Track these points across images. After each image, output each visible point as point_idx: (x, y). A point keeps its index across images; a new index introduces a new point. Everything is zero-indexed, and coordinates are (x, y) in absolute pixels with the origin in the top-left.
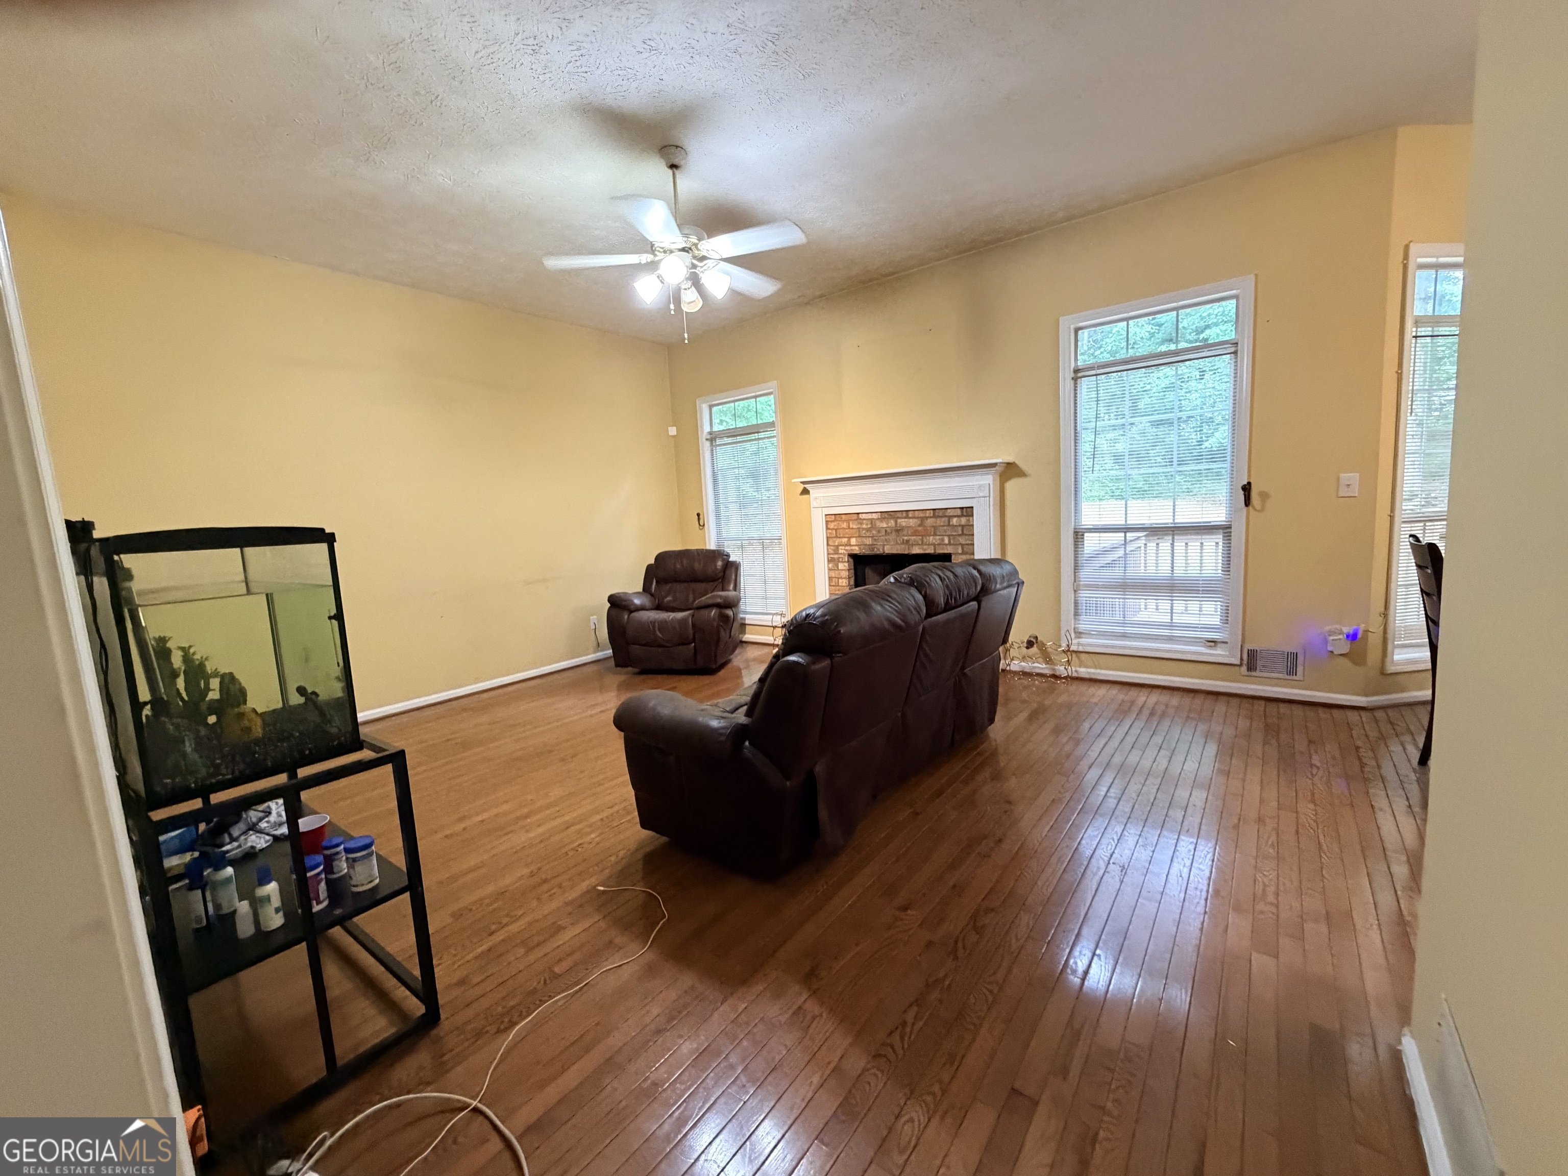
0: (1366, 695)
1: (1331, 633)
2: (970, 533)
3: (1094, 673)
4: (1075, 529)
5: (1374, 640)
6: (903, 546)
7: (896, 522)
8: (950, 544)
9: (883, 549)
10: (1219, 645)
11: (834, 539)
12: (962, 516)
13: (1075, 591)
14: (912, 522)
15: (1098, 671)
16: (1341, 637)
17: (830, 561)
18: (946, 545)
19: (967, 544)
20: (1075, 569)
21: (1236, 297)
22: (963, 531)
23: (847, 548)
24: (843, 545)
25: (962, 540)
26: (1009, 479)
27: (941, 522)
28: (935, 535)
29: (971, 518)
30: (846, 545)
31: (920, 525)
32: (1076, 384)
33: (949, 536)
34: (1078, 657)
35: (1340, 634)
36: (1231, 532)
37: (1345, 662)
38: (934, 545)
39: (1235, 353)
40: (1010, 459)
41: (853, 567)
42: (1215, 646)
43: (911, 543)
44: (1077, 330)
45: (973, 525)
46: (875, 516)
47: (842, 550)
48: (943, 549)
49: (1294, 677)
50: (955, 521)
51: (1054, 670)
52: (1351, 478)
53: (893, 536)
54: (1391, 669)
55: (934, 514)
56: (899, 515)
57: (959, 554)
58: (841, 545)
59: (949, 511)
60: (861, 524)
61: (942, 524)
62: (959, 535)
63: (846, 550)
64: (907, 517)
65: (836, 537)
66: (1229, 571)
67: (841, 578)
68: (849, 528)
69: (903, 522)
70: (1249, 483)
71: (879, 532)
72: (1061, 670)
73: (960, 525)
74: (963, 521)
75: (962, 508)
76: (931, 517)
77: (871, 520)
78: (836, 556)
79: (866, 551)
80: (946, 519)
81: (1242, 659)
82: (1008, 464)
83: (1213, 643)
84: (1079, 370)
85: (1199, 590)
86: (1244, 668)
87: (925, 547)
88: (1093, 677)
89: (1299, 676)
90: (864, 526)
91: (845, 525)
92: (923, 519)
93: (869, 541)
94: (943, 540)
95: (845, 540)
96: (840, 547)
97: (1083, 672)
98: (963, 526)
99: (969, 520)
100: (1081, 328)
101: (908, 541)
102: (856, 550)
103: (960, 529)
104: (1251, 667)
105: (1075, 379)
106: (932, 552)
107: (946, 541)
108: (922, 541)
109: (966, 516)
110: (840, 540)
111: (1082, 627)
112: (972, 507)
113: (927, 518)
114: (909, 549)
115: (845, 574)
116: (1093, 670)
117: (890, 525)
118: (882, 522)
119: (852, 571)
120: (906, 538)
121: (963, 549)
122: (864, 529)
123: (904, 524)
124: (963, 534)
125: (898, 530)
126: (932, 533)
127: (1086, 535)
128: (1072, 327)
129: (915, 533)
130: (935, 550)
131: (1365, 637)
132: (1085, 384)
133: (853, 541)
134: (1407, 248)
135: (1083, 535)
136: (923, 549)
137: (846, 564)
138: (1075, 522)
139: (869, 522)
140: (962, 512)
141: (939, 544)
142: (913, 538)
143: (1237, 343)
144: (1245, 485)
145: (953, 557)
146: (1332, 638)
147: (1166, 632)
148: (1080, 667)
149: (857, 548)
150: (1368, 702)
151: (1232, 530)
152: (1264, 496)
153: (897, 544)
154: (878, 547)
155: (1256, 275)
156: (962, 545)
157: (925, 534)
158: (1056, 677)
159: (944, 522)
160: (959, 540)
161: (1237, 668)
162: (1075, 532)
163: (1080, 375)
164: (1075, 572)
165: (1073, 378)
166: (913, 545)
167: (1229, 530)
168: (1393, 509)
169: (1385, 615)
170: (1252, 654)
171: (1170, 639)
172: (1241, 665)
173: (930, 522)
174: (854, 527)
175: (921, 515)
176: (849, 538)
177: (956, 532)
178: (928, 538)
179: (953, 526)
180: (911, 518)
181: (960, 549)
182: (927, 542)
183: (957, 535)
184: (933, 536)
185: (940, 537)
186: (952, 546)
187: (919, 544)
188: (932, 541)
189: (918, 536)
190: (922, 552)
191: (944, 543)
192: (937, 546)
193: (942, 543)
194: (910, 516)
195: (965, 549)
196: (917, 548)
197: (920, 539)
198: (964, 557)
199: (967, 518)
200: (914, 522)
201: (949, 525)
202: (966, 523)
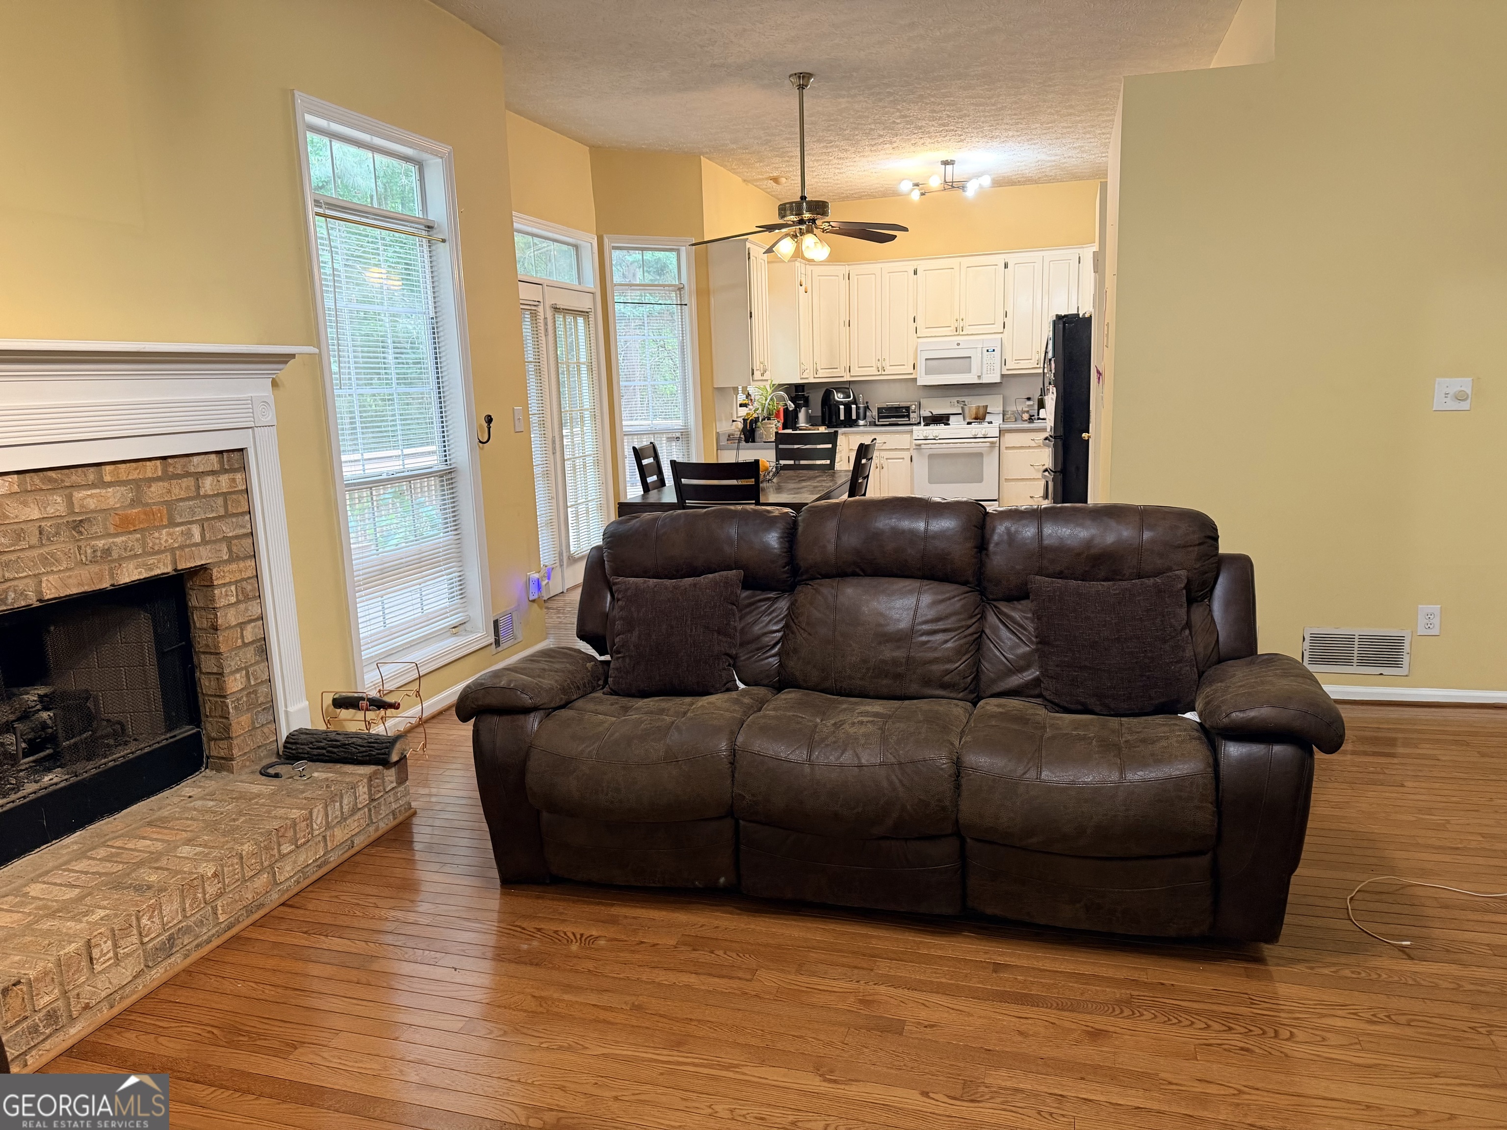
6: (95, 568)
7: (69, 499)
8: (204, 542)
9: (38, 591)
12: (221, 470)
14: (113, 497)
18: (196, 545)
19: (237, 537)
22: (224, 505)
25: (228, 529)
27: (180, 489)
28: (172, 524)
29: (239, 476)
31: (134, 503)
33: (201, 522)
38: (173, 550)
43: (115, 555)
45: (250, 490)
48: (189, 558)
50: (208, 485)
55: (165, 471)
56: (75, 478)
57: (225, 561)
59: (195, 459)
61: (183, 495)
62: (220, 518)
64: (101, 484)
69: (88, 498)
73: (218, 495)
74: (224, 482)
75: (224, 453)
76: (157, 479)
80: (190, 482)
87: (151, 560)
92: (138, 485)
94: (189, 534)
99: (234, 480)
101: (107, 552)
103: (220, 501)
106: (163, 570)
107: (197, 538)
108: (144, 545)
109: (226, 471)
112: (243, 449)
113: (148, 480)
114: (112, 576)
118: (24, 503)
120: (100, 543)
121: (230, 550)
123: (92, 504)
124: (227, 515)
126: (165, 522)
129: (125, 525)
130: (171, 564)
136: (145, 565)
140: (221, 462)
141: (182, 547)
142: (118, 540)
144: (489, 416)
145: (215, 572)
153: (77, 564)
156: (228, 540)
157: (148, 526)
159: (188, 488)
166: (121, 559)
173: (156, 492)
175: (134, 475)
177: (213, 511)
178: (156, 535)
179: (206, 496)
180: (110, 484)
181: (225, 550)
182: (154, 544)
183: (214, 518)
184: (165, 527)
185: (183, 528)
186: (208, 547)
187: (136, 556)
188: (166, 541)
189: (130, 533)
190: (145, 575)
191: (193, 541)
192: (177, 552)
193: (188, 542)
194: (107, 478)
195: (234, 549)
196: (131, 565)
197: (137, 540)
198: (234, 566)
199: (231, 476)
200: (119, 495)
201: (198, 496)
202: (231, 487)
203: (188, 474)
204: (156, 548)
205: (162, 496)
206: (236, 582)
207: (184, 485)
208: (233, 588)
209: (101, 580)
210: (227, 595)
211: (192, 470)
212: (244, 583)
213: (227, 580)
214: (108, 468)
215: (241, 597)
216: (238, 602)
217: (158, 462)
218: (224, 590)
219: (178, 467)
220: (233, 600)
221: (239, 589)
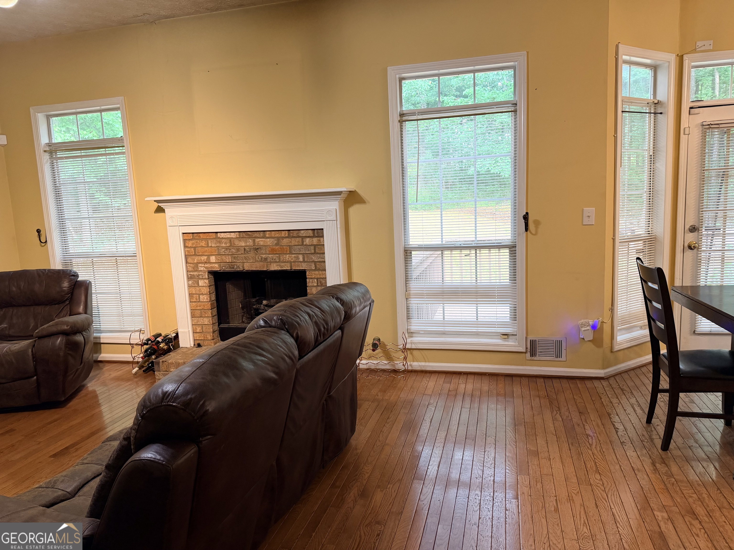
0: (603, 368)
1: (583, 325)
2: (321, 252)
3: (424, 366)
4: (405, 248)
5: (607, 328)
6: (262, 264)
7: (254, 241)
8: (304, 261)
9: (243, 267)
10: (510, 337)
11: (194, 257)
12: (314, 237)
13: (407, 299)
14: (269, 242)
15: (427, 364)
16: (588, 328)
17: (190, 278)
18: (301, 262)
19: (319, 262)
20: (406, 281)
21: (514, 68)
22: (315, 249)
23: (206, 265)
24: (202, 263)
25: (315, 258)
26: (352, 205)
27: (294, 242)
28: (291, 253)
29: (322, 239)
30: (206, 263)
31: (277, 244)
32: (401, 126)
33: (303, 254)
34: (411, 354)
35: (588, 326)
36: (515, 250)
37: (591, 345)
38: (291, 262)
39: (515, 111)
40: (351, 187)
41: (213, 283)
42: (508, 338)
43: (268, 260)
44: (401, 79)
45: (324, 245)
46: (233, 235)
47: (201, 267)
48: (298, 266)
49: (560, 359)
50: (307, 241)
51: (394, 365)
52: (590, 211)
53: (252, 254)
54: (617, 348)
55: (289, 234)
56: (256, 235)
57: (312, 270)
58: (200, 263)
59: (302, 232)
60: (220, 242)
61: (296, 244)
62: (312, 254)
63: (206, 268)
64: (264, 237)
65: (195, 255)
66: (515, 280)
67: (202, 294)
68: (208, 246)
69: (260, 242)
70: (527, 213)
71: (238, 250)
72: (400, 366)
73: (312, 245)
74: (315, 241)
75: (314, 230)
76: (286, 237)
77: (230, 239)
78: (195, 273)
79: (226, 268)
80: (300, 239)
81: (527, 348)
82: (350, 191)
83: (506, 335)
84: (404, 114)
85: (495, 296)
86: (528, 354)
87: (282, 264)
88: (423, 369)
89: (563, 358)
90: (223, 245)
91: (203, 244)
92: (278, 238)
93: (228, 259)
94: (298, 258)
95: (204, 258)
96: (200, 265)
97: (416, 365)
98: (315, 246)
99: (320, 240)
100: (404, 79)
101: (266, 259)
102: (216, 267)
103: (312, 248)
104: (533, 354)
105: (401, 122)
106: (289, 268)
107: (301, 259)
108: (279, 259)
109: (317, 237)
110: (199, 258)
111: (413, 328)
112: (323, 229)
113: (283, 238)
114: (267, 266)
115: (206, 290)
116: (423, 364)
117: (248, 244)
118: (240, 241)
119: (213, 288)
120: (264, 256)
121: (316, 266)
122: (223, 248)
123: (262, 243)
124: (315, 253)
125: (257, 249)
126: (288, 252)
127: (413, 253)
128: (397, 76)
129: (273, 251)
130: (291, 267)
131: (602, 327)
132: (409, 126)
133: (213, 259)
134: (617, 46)
135: (411, 253)
136: (280, 265)
137: (207, 281)
138: (405, 242)
139: (228, 241)
140: (314, 233)
142: (270, 256)
143: (516, 104)
144: (525, 215)
145: (307, 273)
146: (583, 329)
147: (474, 330)
148: (413, 361)
149: (216, 265)
150: (605, 373)
151: (517, 249)
152: (537, 223)
153: (256, 261)
154: (238, 264)
155: (528, 52)
156: (315, 262)
157: (282, 252)
158: (395, 371)
159: (298, 241)
160: (312, 258)
161: (524, 354)
162: (405, 250)
163: (404, 118)
164: (406, 284)
165: (399, 121)
166: (271, 262)
167: (514, 249)
168: (614, 235)
169: (612, 309)
170: (533, 343)
171: (477, 334)
172: (526, 353)
173: (285, 242)
174: (213, 245)
175: (277, 235)
176: (209, 256)
177: (309, 251)
178: (285, 256)
179: (306, 245)
180: (268, 238)
181: (314, 266)
182: (283, 259)
183: (309, 253)
184: (288, 254)
185: (295, 255)
186: (306, 264)
187: (276, 262)
188: (288, 259)
189: (275, 254)
190: (279, 269)
191: (299, 260)
192: (293, 263)
193: (297, 260)
194: (267, 236)
195: (318, 266)
196: (275, 265)
197: (277, 257)
198: (317, 272)
199: (318, 239)
200: (271, 241)
201: (302, 245)
202: (318, 243)
203: (299, 237)
204: (284, 261)
205: (287, 243)
206: (317, 279)
207: (297, 240)
208: (316, 280)
209: (264, 267)
210: (312, 282)
211: (301, 235)
212: (321, 280)
213: (313, 277)
214: (268, 232)
215: (319, 284)
216: (318, 286)
217: (287, 232)
218: (311, 280)
219: (295, 234)
220: (316, 284)
221: (319, 281)
